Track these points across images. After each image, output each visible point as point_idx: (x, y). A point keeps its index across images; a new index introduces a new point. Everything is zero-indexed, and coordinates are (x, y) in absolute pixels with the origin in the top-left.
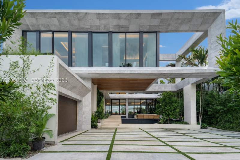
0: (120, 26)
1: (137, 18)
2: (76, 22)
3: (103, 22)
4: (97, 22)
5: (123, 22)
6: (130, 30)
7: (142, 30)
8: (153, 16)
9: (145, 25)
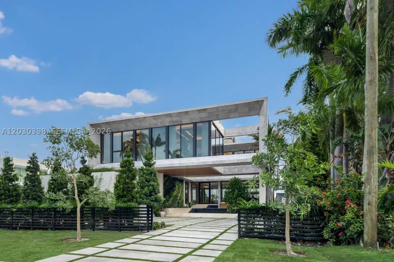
0: (173, 121)
1: (186, 114)
2: (138, 124)
3: (159, 121)
4: (154, 122)
5: (175, 119)
6: (184, 123)
7: (194, 121)
8: (199, 111)
9: (196, 118)
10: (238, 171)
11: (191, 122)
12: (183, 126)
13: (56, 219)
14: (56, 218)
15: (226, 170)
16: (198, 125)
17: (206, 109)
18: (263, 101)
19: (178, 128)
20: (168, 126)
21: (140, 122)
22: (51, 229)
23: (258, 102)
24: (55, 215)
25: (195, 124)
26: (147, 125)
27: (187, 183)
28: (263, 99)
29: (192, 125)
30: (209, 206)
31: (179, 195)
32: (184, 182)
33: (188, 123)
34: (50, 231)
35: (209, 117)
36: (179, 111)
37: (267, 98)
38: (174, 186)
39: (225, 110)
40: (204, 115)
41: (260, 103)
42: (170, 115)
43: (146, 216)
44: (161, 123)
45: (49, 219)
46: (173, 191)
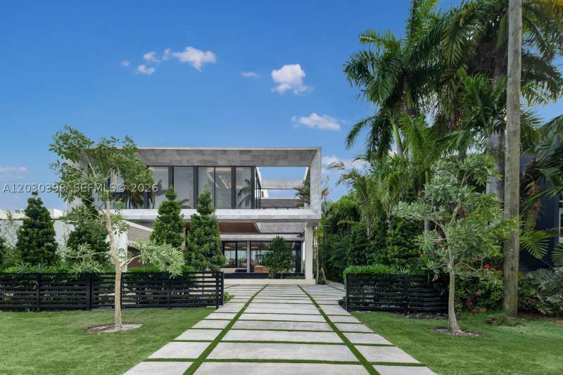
0: (205, 161)
1: (223, 154)
2: (153, 158)
4: (177, 158)
7: (233, 164)
8: (241, 152)
9: (237, 160)
11: (228, 165)
12: (217, 169)
13: (42, 292)
14: (43, 290)
16: (237, 169)
17: (250, 151)
18: (316, 151)
19: (211, 170)
20: (198, 166)
21: (156, 155)
22: (31, 310)
23: (310, 151)
24: (40, 285)
25: (234, 168)
26: (167, 161)
28: (315, 149)
29: (229, 169)
33: (224, 164)
34: (29, 313)
35: (251, 161)
36: (215, 149)
37: (321, 148)
40: (247, 158)
41: (313, 153)
42: (201, 152)
43: (215, 284)
44: (188, 161)
45: (27, 292)
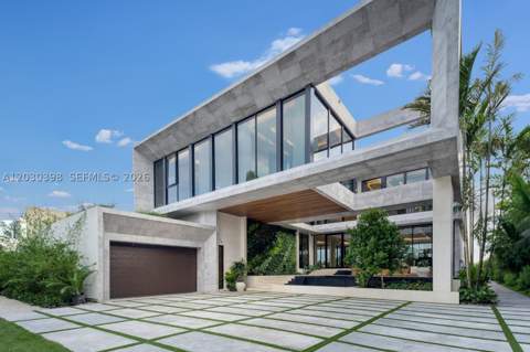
0: (241, 109)
3: (218, 114)
5: (243, 101)
6: (260, 107)
8: (281, 65)
9: (279, 86)
10: (385, 201)
11: (271, 102)
15: (359, 202)
17: (293, 55)
25: (280, 104)
27: (304, 236)
30: (339, 273)
31: (287, 254)
32: (297, 234)
35: (304, 74)
38: (275, 238)
39: (338, 41)
40: (292, 73)
46: (272, 247)
